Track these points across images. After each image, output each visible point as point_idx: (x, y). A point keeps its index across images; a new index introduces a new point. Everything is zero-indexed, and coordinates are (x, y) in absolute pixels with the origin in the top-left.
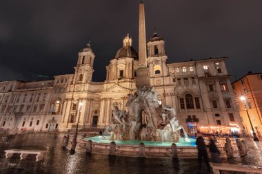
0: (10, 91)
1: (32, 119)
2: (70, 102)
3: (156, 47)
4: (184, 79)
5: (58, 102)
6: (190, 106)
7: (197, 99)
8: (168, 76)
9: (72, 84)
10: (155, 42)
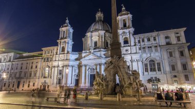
0: (10, 61)
1: (29, 82)
2: (56, 69)
3: (124, 20)
4: (149, 47)
5: (47, 69)
6: (153, 70)
7: (159, 64)
8: (135, 45)
9: (57, 54)
10: (123, 16)
